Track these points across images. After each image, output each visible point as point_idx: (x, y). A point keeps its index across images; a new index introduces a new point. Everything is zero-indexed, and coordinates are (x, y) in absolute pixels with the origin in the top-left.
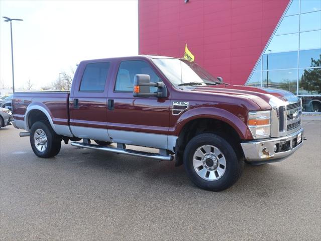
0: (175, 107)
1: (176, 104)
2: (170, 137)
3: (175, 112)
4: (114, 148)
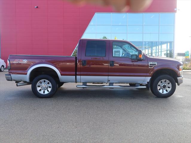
0: (150, 64)
1: (151, 63)
2: (147, 77)
3: (150, 67)
4: (106, 86)
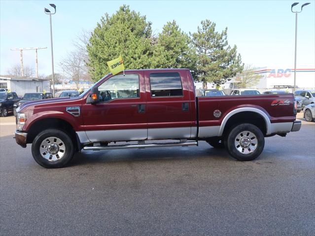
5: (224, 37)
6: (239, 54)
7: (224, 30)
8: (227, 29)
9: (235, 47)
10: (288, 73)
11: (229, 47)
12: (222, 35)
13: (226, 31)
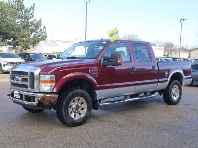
5: (32, 11)
6: (45, 26)
7: (32, 5)
8: (34, 5)
9: (41, 20)
10: (57, 43)
11: (35, 20)
12: (30, 9)
13: (34, 6)
